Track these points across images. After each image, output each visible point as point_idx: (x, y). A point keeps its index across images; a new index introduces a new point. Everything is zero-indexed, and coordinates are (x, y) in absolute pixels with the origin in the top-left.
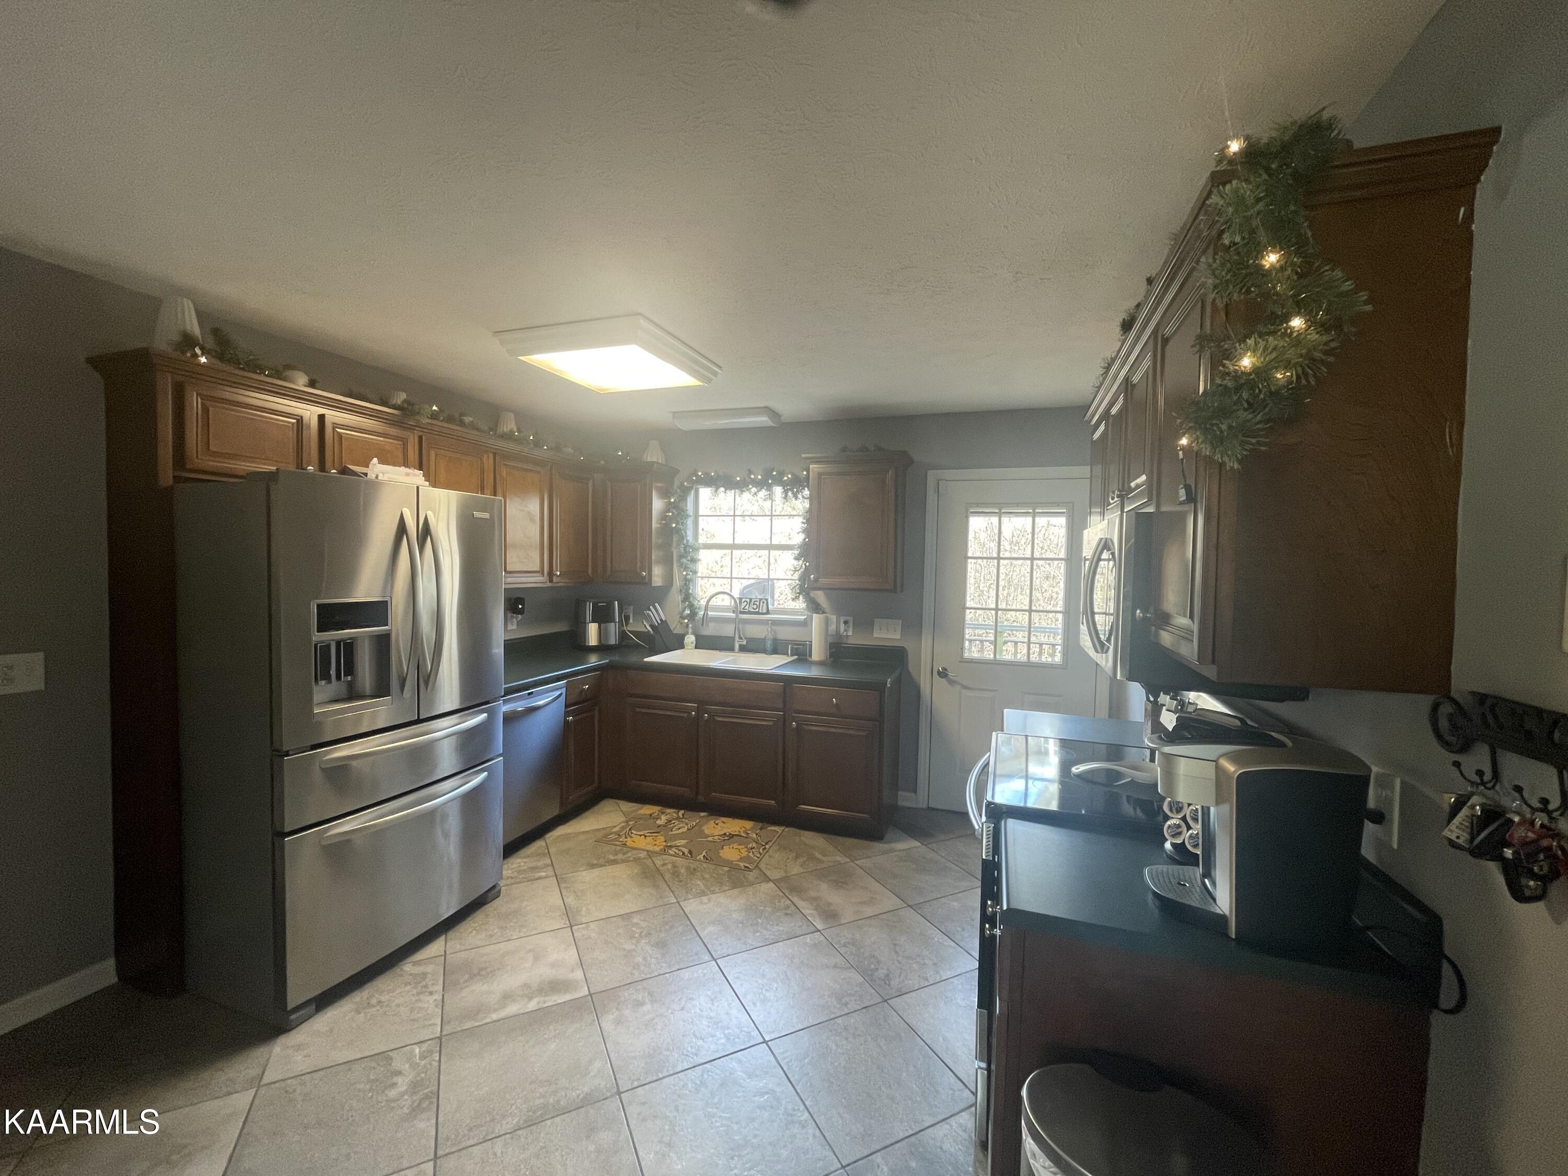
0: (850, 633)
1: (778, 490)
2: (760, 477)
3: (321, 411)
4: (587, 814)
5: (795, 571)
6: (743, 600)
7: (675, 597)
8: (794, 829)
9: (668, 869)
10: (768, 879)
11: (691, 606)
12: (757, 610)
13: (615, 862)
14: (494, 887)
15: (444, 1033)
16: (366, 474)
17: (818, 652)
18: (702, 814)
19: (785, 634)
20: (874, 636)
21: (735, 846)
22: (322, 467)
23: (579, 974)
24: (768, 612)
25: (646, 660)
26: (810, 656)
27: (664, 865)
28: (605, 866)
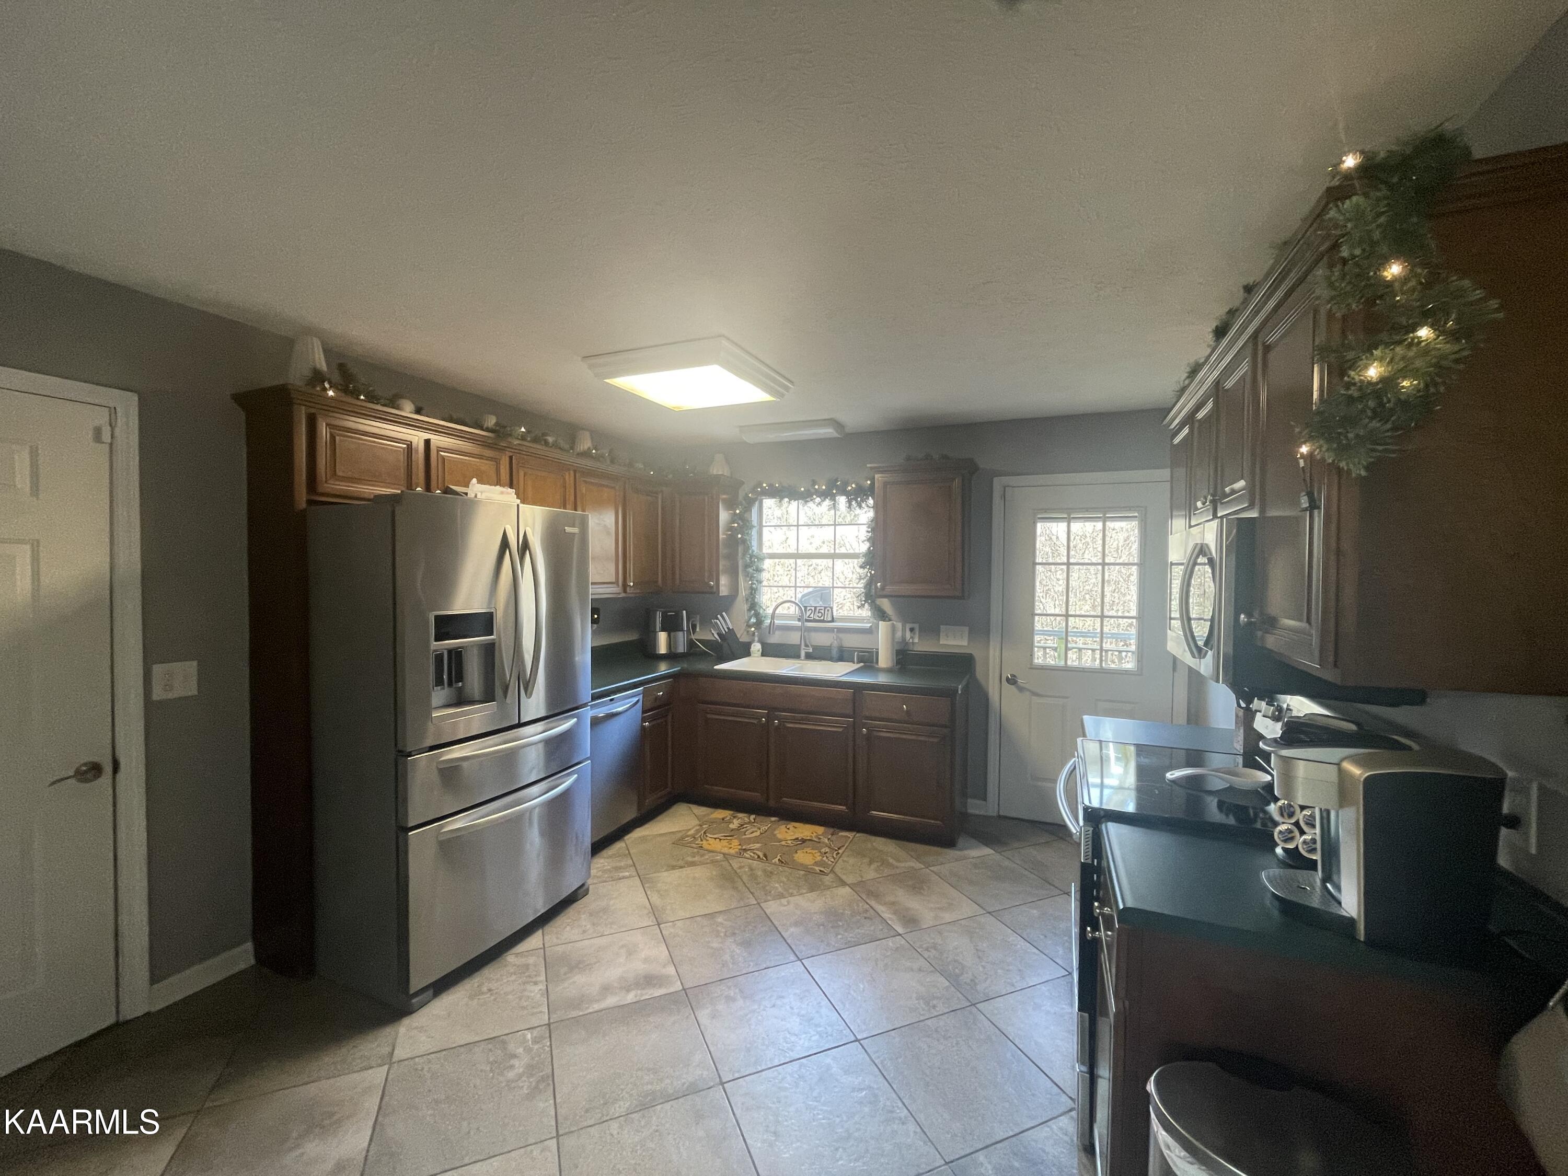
0: (916, 640)
1: (842, 500)
2: (824, 487)
3: (427, 436)
4: (659, 818)
5: (860, 579)
6: (808, 608)
7: (741, 606)
8: (865, 835)
9: (745, 871)
10: (843, 883)
11: (757, 615)
12: (822, 618)
13: (692, 864)
14: (583, 885)
15: (552, 1021)
16: (466, 494)
17: (885, 659)
18: (773, 819)
19: (852, 641)
20: (941, 643)
21: (809, 850)
22: (428, 488)
23: (671, 970)
24: (833, 621)
25: (716, 667)
26: (877, 662)
27: (740, 868)
28: (684, 867)
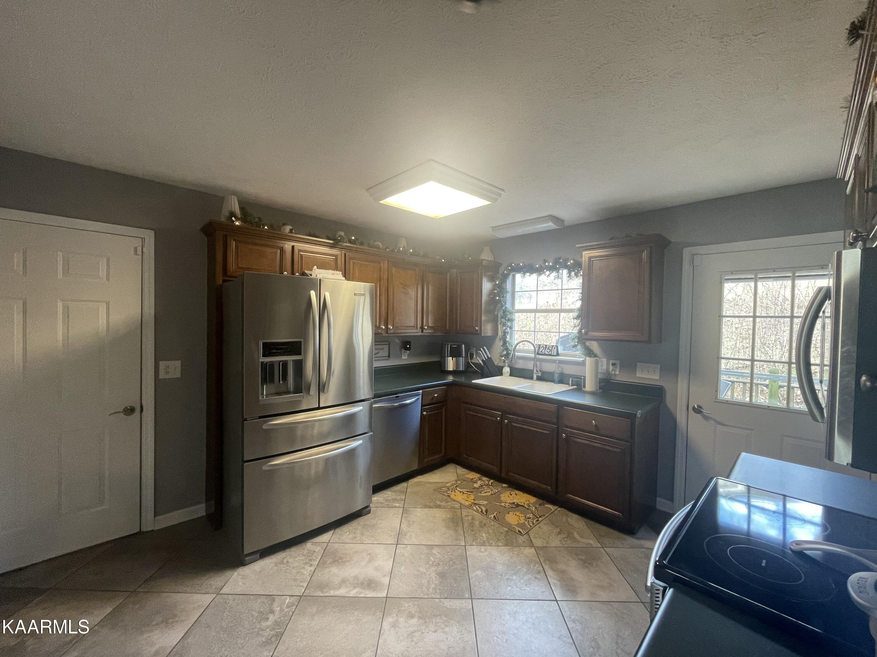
0: (617, 373)
1: (565, 272)
2: (551, 264)
3: (293, 244)
4: (436, 471)
5: (575, 327)
6: (541, 346)
7: (497, 343)
8: (565, 510)
9: (468, 520)
10: (531, 544)
11: (507, 349)
12: (550, 353)
13: (439, 507)
14: (367, 507)
15: (304, 594)
16: (311, 275)
17: (590, 385)
18: (504, 485)
19: (569, 370)
20: (637, 376)
21: (517, 514)
23: (386, 580)
24: (558, 354)
25: (473, 381)
26: (584, 386)
27: (466, 516)
28: (433, 508)
